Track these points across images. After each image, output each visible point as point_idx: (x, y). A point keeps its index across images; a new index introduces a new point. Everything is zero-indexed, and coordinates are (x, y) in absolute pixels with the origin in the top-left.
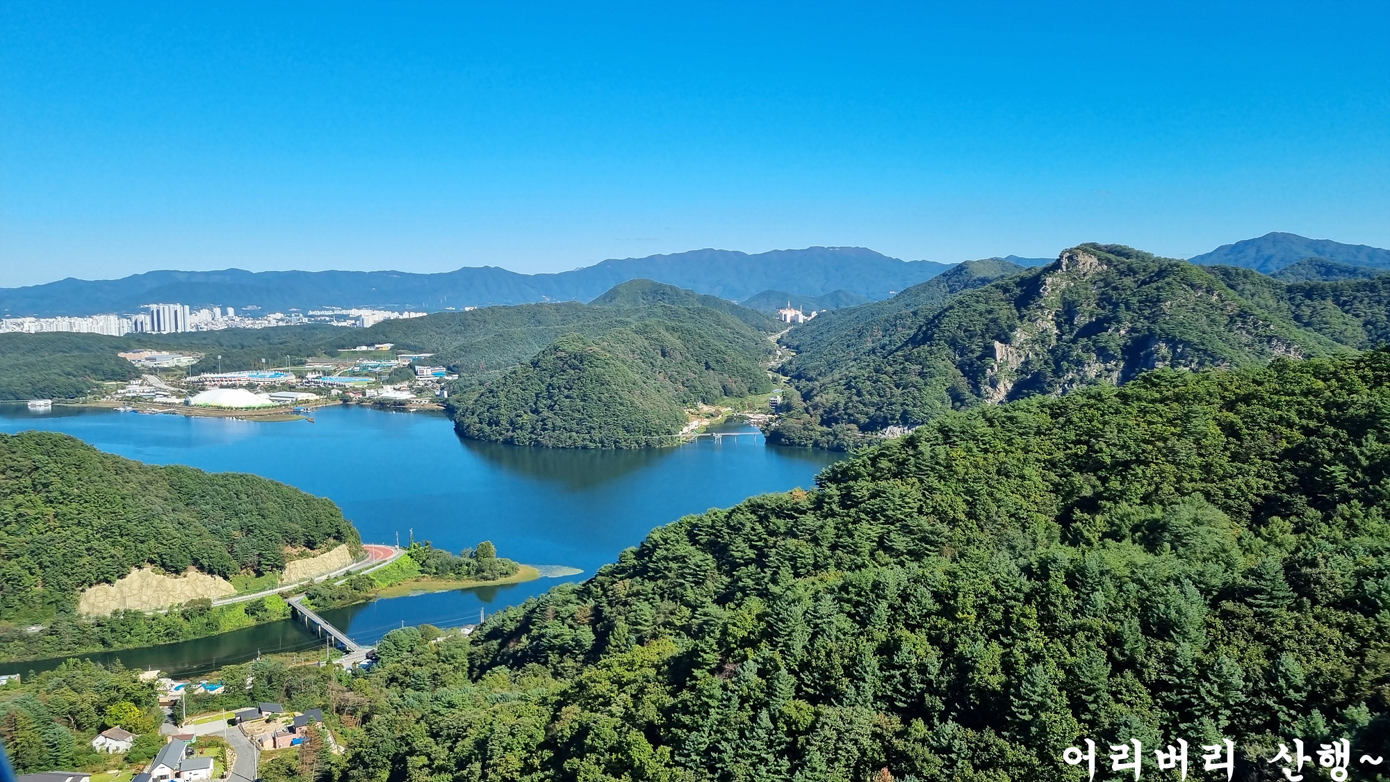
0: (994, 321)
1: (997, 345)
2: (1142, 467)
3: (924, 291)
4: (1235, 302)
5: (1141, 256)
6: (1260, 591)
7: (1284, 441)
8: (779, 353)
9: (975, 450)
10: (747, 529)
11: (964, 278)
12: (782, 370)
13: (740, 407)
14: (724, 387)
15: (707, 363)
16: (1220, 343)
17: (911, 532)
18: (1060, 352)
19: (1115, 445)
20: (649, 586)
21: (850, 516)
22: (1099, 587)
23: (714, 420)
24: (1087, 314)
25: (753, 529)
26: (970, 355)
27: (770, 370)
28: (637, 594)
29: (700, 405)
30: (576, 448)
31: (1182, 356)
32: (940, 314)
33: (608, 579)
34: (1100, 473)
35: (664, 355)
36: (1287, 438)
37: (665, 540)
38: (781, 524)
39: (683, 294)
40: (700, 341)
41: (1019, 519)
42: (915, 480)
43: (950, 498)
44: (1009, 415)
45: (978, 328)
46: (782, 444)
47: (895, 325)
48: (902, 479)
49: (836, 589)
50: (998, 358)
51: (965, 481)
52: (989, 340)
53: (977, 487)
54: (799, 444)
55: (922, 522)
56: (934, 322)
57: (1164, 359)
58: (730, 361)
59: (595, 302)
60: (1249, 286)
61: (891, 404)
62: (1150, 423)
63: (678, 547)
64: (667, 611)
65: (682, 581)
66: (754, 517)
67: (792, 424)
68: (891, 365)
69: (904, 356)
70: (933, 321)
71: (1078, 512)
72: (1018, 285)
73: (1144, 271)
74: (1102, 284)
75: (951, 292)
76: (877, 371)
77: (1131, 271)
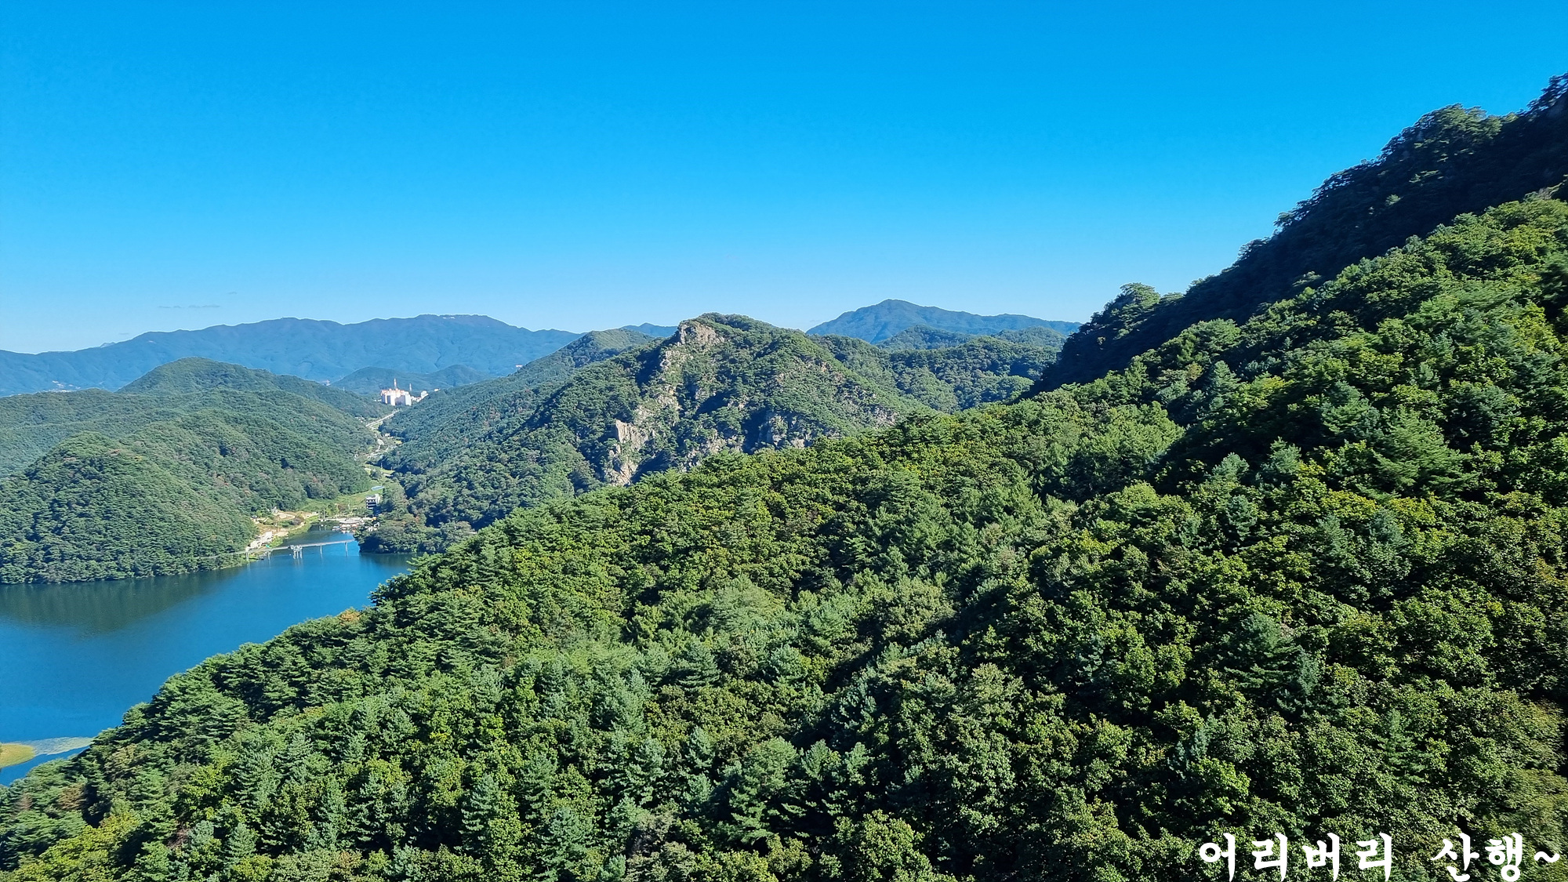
0: (615, 398)
1: (619, 424)
2: (699, 553)
3: (548, 366)
4: (841, 372)
5: (761, 327)
6: (691, 673)
7: (820, 517)
8: (380, 442)
9: (541, 549)
10: (288, 663)
11: (590, 350)
12: (384, 463)
13: (328, 510)
14: (307, 488)
15: (283, 460)
16: (830, 413)
17: (472, 645)
18: (682, 429)
19: (675, 533)
20: (160, 748)
21: (405, 636)
22: (562, 688)
23: (293, 529)
24: (707, 389)
25: (295, 663)
26: (592, 436)
27: (370, 463)
28: (143, 761)
29: (275, 512)
30: (97, 580)
31: (796, 428)
32: (558, 392)
33: (108, 747)
34: (662, 563)
35: (223, 452)
36: (822, 514)
37: (183, 690)
38: (327, 653)
39: (252, 375)
40: (273, 433)
41: (583, 618)
42: (477, 587)
43: (513, 603)
44: (577, 509)
45: (599, 406)
46: (379, 552)
47: (514, 405)
48: (464, 588)
49: (312, 726)
50: (621, 439)
51: (529, 583)
52: (610, 420)
53: (540, 588)
54: (401, 550)
55: (483, 633)
56: (552, 402)
57: (781, 432)
58: (313, 455)
59: (127, 389)
60: (858, 356)
61: (507, 496)
62: (708, 508)
63: (199, 696)
64: (183, 776)
65: (204, 736)
66: (296, 649)
67: (392, 527)
68: (506, 452)
69: (520, 441)
70: (550, 401)
71: (639, 604)
72: (639, 359)
73: (759, 343)
74: (720, 357)
75: (577, 366)
76: (490, 459)
77: (747, 343)
